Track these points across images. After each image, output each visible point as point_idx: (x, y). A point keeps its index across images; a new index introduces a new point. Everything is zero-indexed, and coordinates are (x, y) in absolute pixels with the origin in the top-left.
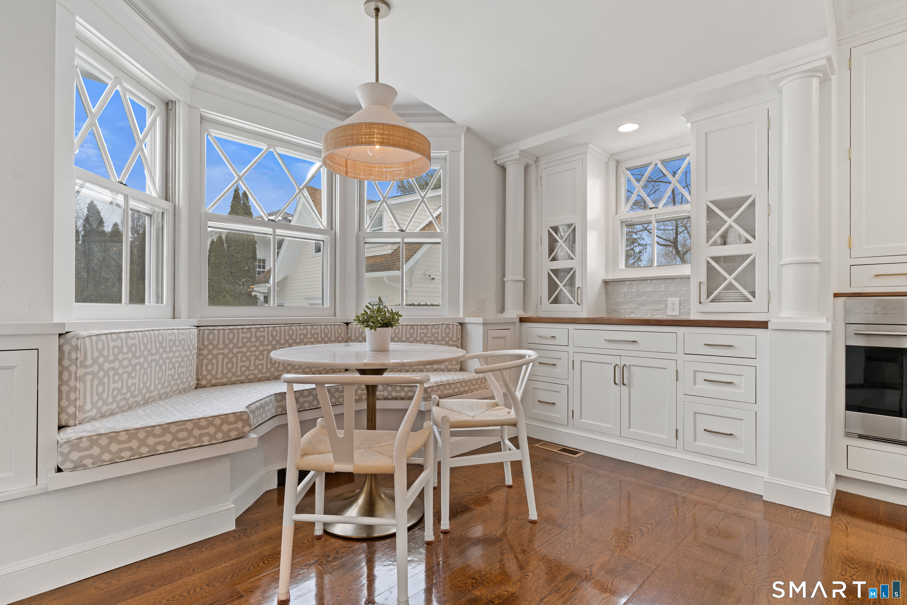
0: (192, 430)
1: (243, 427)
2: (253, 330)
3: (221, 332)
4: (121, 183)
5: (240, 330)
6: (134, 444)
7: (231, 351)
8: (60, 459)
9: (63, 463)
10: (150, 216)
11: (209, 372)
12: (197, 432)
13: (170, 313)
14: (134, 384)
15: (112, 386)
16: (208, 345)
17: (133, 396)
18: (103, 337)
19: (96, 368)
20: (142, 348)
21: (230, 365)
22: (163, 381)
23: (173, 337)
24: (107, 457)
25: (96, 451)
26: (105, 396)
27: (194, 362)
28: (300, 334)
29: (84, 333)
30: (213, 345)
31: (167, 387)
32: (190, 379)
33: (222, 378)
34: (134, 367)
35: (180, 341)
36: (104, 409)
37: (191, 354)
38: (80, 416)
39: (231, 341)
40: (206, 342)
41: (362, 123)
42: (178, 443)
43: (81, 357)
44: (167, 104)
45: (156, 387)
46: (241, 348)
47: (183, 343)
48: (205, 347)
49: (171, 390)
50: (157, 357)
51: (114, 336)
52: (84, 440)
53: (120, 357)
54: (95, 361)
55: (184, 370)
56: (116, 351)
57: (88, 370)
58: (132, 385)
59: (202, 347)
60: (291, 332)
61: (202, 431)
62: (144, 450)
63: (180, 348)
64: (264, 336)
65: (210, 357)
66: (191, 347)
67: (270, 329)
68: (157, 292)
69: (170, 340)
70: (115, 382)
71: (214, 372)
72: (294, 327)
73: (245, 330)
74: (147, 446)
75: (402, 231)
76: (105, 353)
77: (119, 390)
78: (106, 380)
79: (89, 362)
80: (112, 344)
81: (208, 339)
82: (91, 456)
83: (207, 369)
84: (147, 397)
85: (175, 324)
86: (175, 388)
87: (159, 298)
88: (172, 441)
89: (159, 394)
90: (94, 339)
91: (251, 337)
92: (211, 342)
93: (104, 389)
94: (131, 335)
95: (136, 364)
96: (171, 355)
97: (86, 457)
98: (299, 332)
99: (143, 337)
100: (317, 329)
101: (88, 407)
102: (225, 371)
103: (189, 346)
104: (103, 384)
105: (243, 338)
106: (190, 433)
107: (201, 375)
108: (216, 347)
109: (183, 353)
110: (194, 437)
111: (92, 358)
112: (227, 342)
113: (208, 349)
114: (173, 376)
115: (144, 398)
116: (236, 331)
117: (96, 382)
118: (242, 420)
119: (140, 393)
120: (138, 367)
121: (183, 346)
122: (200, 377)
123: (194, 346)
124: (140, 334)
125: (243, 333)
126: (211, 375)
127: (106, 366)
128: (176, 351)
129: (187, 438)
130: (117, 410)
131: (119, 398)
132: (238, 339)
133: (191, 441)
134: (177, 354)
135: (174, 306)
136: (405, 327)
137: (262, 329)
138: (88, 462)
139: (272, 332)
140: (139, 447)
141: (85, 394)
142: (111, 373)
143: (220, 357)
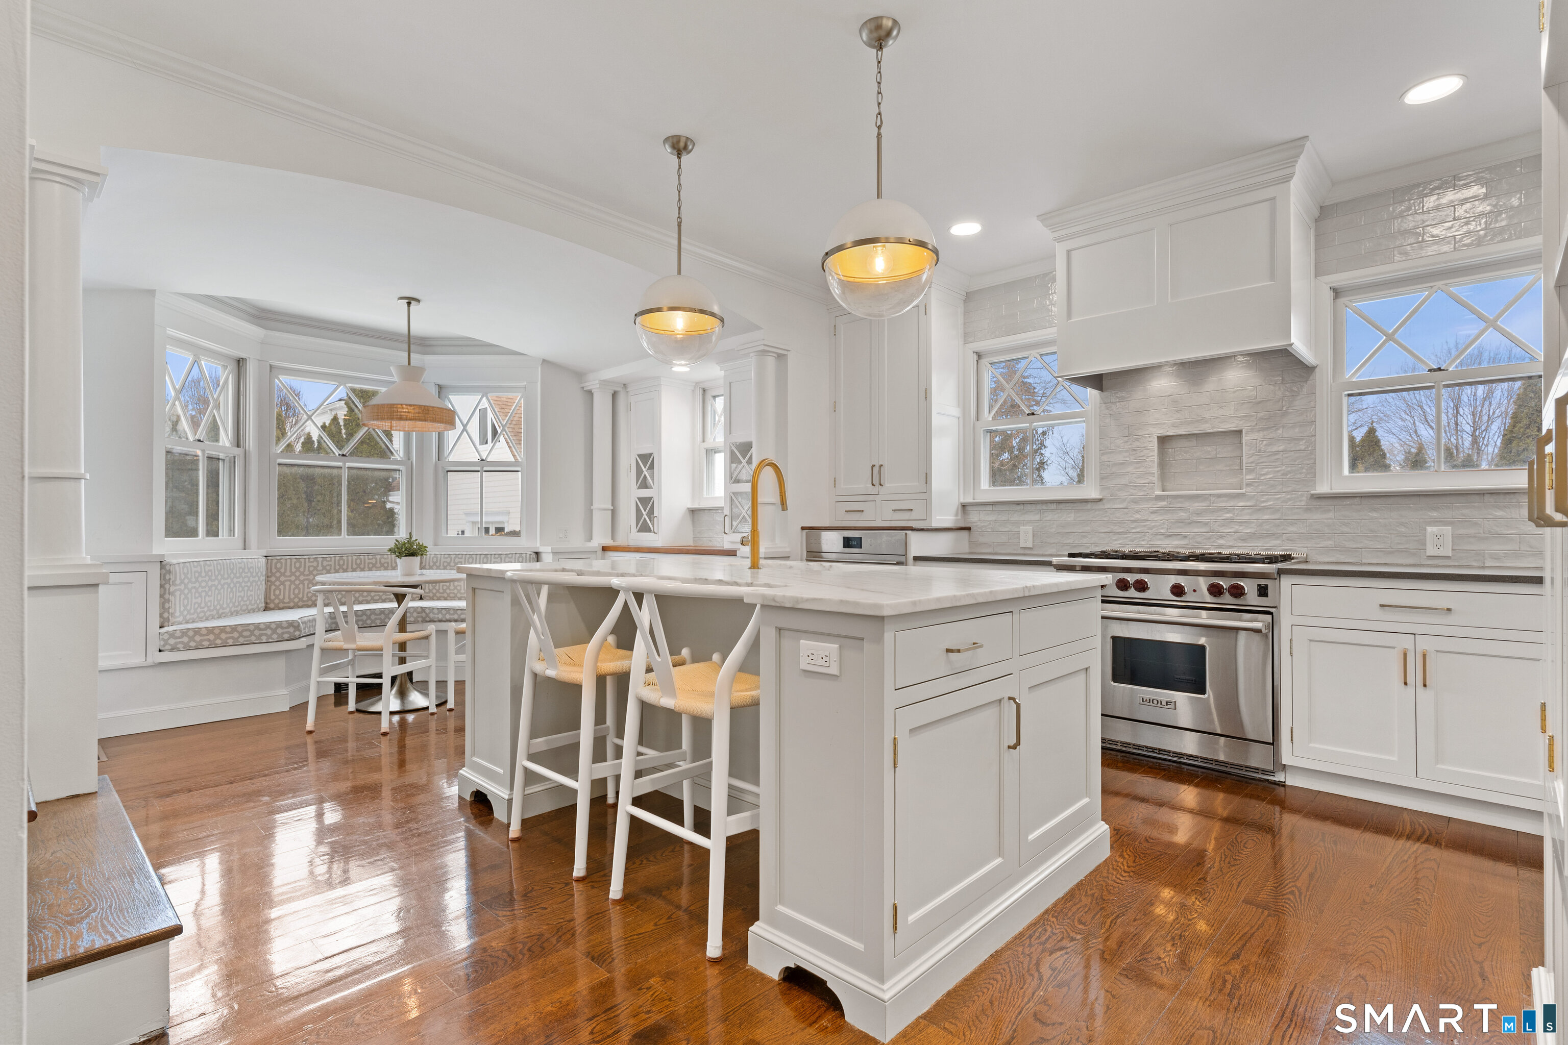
0: (254, 630)
1: (294, 631)
2: (320, 560)
3: (289, 561)
4: (199, 441)
5: (307, 560)
6: (212, 637)
7: (297, 578)
8: (162, 643)
9: (164, 646)
10: (223, 460)
11: (277, 597)
12: (257, 633)
13: (241, 545)
14: (210, 601)
15: (194, 601)
16: (276, 572)
17: (209, 610)
18: (188, 564)
19: (182, 587)
20: (217, 573)
21: (297, 591)
22: (234, 600)
23: (242, 565)
24: (193, 644)
25: (185, 639)
26: (189, 608)
27: (263, 587)
28: (369, 563)
29: (174, 561)
30: (280, 572)
31: (237, 607)
32: (258, 602)
33: (289, 603)
34: (210, 588)
35: (249, 569)
36: (188, 617)
37: (259, 579)
38: (172, 620)
39: (298, 569)
40: (274, 570)
41: (384, 405)
42: (243, 639)
43: (172, 579)
44: (239, 361)
45: (228, 605)
46: (308, 575)
47: (251, 570)
48: (273, 574)
49: (241, 609)
50: (229, 581)
51: (195, 564)
52: (178, 632)
53: (200, 579)
54: (182, 582)
55: (253, 593)
56: (197, 575)
57: (178, 587)
58: (209, 601)
59: (270, 574)
60: (358, 562)
61: (261, 632)
62: (219, 642)
63: (249, 574)
64: (331, 565)
65: (277, 583)
66: (259, 574)
67: (337, 558)
68: (230, 526)
69: (240, 568)
70: (196, 598)
71: (281, 597)
72: (362, 557)
73: (312, 560)
74: (221, 639)
75: (482, 460)
76: (189, 576)
77: (199, 605)
78: (189, 596)
79: (178, 582)
80: (194, 569)
81: (276, 568)
82: (182, 643)
83: (274, 595)
84: (220, 612)
85: (245, 554)
86: (244, 608)
87: (231, 532)
88: (238, 637)
89: (230, 611)
90: (182, 565)
91: (318, 566)
92: (278, 570)
93: (188, 602)
94: (208, 562)
95: (212, 586)
96: (241, 580)
97: (180, 643)
98: (367, 561)
99: (217, 564)
100: (388, 558)
101: (177, 614)
102: (292, 596)
103: (257, 573)
104: (188, 599)
105: (309, 567)
106: (252, 632)
107: (270, 599)
108: (283, 574)
109: (251, 579)
110: (255, 636)
111: (180, 579)
112: (294, 570)
113: (276, 577)
114: (242, 598)
115: (218, 613)
116: (302, 560)
117: (183, 596)
118: (293, 626)
119: (215, 608)
120: (213, 588)
121: (252, 573)
122: (268, 601)
123: (262, 573)
124: (215, 562)
125: (309, 562)
126: (279, 599)
127: (190, 586)
128: (245, 577)
129: (250, 636)
130: (197, 620)
131: (199, 610)
132: (305, 567)
133: (253, 638)
134: (246, 579)
135: (245, 539)
136: (478, 556)
137: (329, 559)
138: (180, 646)
139: (339, 561)
140: (215, 640)
141: (175, 604)
142: (194, 591)
143: (287, 583)
